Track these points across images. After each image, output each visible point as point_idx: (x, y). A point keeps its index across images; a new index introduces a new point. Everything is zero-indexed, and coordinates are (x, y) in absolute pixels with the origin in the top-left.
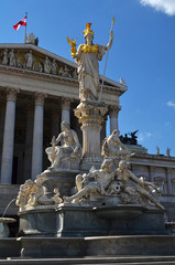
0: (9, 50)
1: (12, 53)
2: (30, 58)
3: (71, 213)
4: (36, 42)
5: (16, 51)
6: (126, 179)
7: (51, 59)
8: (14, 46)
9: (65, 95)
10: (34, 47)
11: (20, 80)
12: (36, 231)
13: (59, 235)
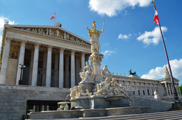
0: (49, 29)
1: (50, 30)
2: (58, 32)
3: (97, 99)
4: (61, 26)
5: (52, 29)
6: (114, 85)
7: (67, 33)
8: (51, 27)
9: (73, 49)
10: (59, 28)
11: (54, 42)
12: (81, 107)
13: (93, 108)
